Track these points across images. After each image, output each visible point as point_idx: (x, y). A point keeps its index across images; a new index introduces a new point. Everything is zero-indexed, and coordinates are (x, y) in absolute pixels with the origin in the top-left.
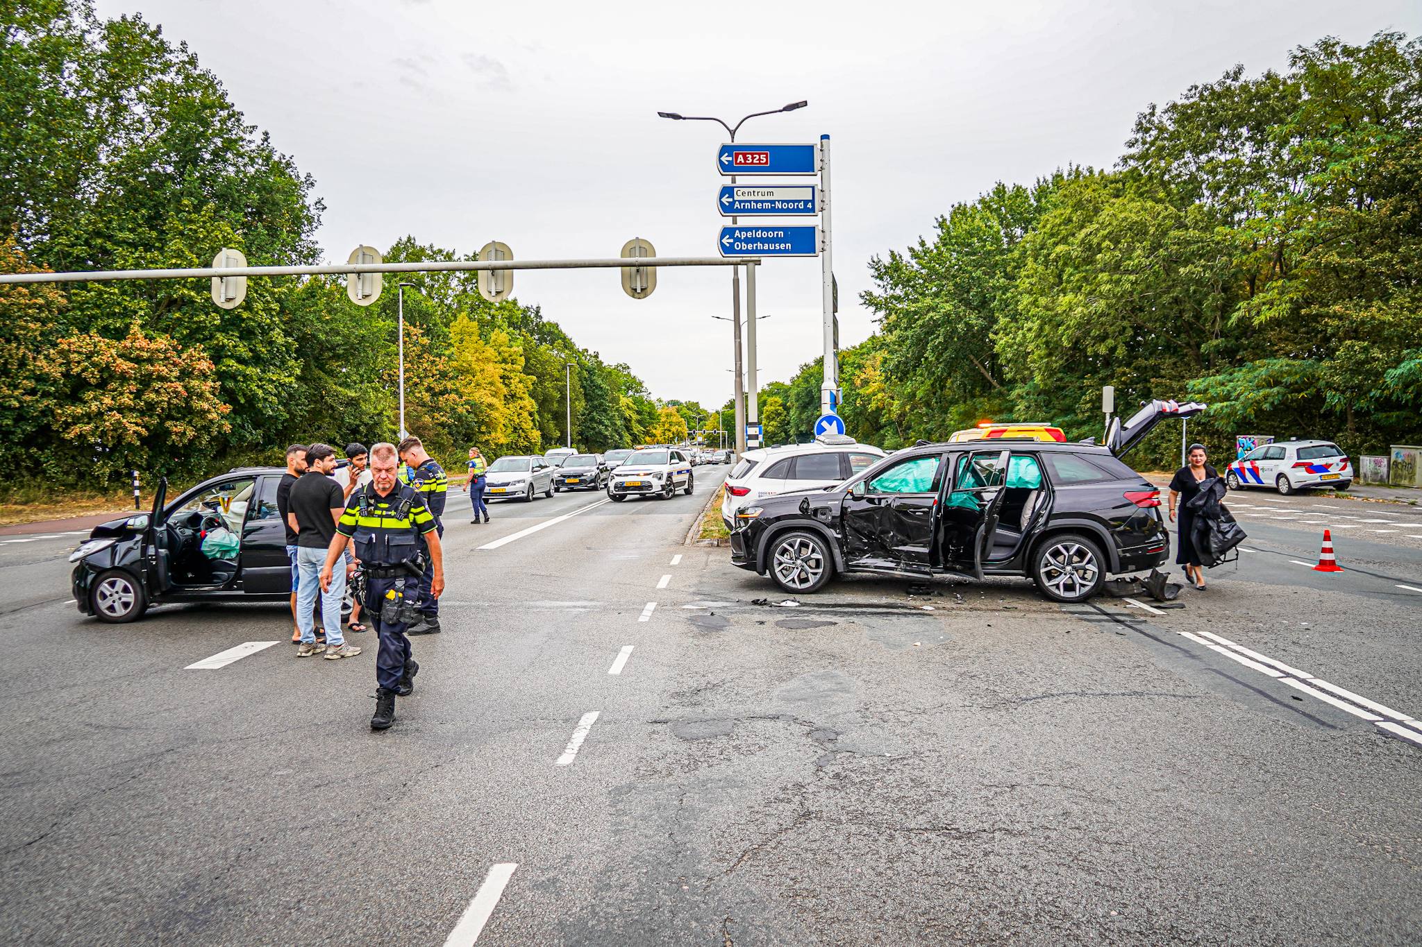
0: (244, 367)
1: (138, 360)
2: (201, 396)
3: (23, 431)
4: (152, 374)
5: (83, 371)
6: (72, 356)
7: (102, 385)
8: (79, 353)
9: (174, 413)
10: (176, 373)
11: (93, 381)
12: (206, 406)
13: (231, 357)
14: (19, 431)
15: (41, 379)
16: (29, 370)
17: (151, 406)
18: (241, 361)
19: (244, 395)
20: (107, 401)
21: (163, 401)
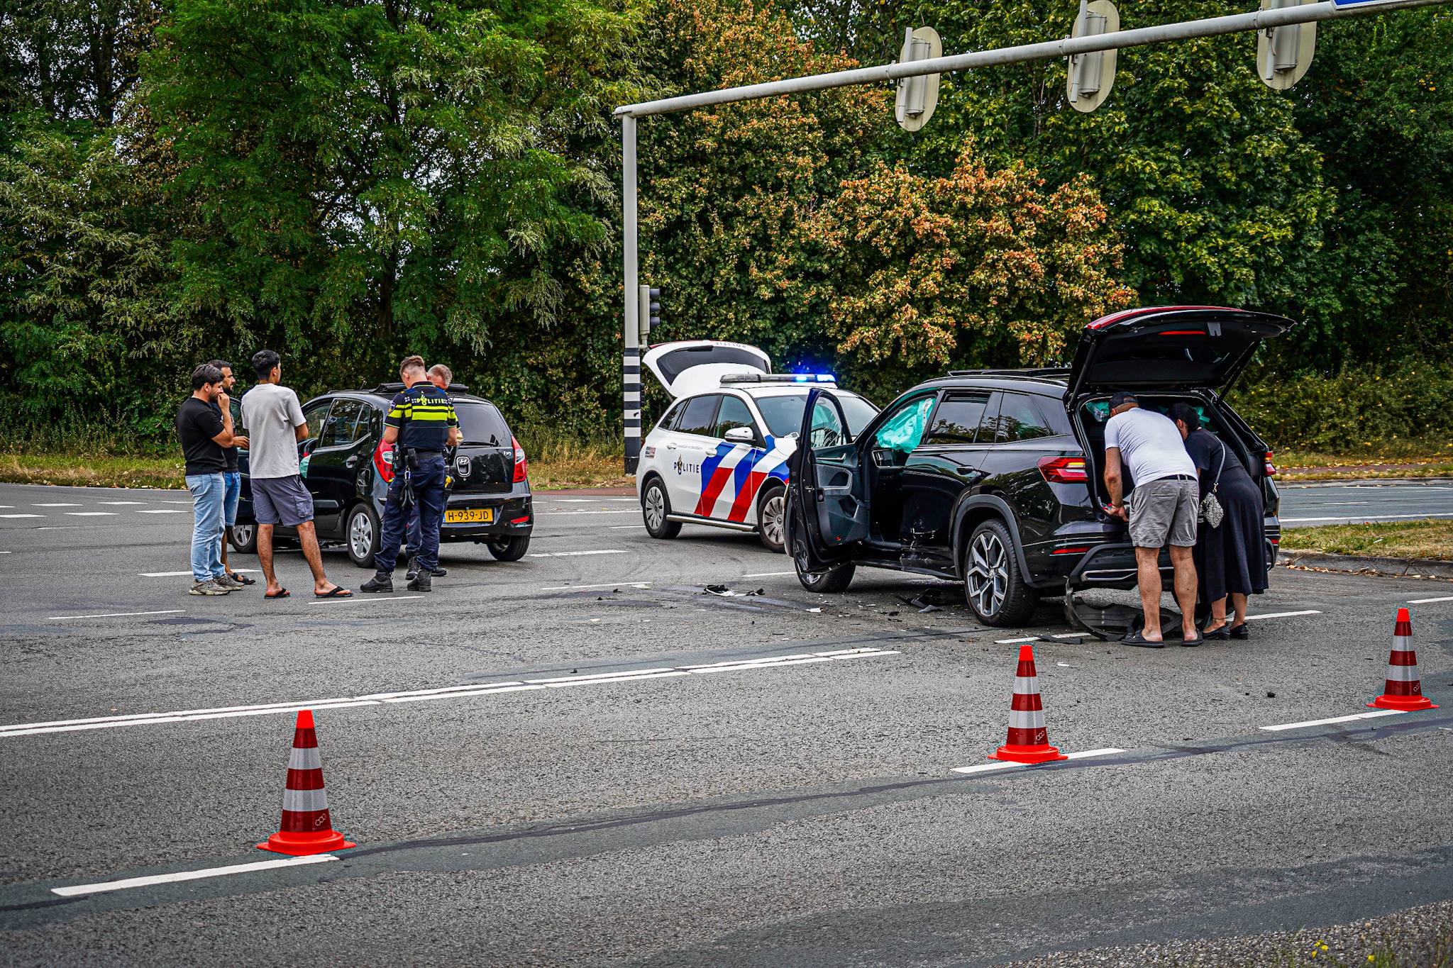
0: (1174, 212)
1: (963, 213)
2: (1072, 274)
3: (788, 339)
4: (984, 236)
5: (875, 233)
6: (860, 209)
7: (903, 258)
8: (873, 203)
9: (1029, 305)
10: (1031, 230)
11: (886, 252)
12: (1079, 292)
13: (1152, 193)
14: (782, 338)
15: (813, 250)
16: (793, 237)
17: (978, 295)
18: (1179, 201)
19: (1183, 267)
20: (902, 285)
21: (999, 284)
